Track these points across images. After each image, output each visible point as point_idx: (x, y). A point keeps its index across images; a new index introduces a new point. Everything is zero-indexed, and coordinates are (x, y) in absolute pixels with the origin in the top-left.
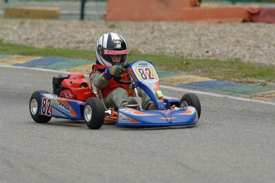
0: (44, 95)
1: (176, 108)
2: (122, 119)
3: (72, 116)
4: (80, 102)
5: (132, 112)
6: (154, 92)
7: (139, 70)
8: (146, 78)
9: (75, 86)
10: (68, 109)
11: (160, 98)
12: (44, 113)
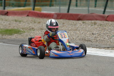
0: (24, 45)
1: (77, 50)
2: (52, 54)
3: (34, 53)
4: (37, 48)
5: (56, 52)
6: (65, 43)
7: (60, 34)
8: (63, 38)
9: (36, 41)
10: (32, 51)
11: (68, 46)
12: (23, 52)
